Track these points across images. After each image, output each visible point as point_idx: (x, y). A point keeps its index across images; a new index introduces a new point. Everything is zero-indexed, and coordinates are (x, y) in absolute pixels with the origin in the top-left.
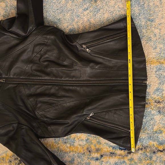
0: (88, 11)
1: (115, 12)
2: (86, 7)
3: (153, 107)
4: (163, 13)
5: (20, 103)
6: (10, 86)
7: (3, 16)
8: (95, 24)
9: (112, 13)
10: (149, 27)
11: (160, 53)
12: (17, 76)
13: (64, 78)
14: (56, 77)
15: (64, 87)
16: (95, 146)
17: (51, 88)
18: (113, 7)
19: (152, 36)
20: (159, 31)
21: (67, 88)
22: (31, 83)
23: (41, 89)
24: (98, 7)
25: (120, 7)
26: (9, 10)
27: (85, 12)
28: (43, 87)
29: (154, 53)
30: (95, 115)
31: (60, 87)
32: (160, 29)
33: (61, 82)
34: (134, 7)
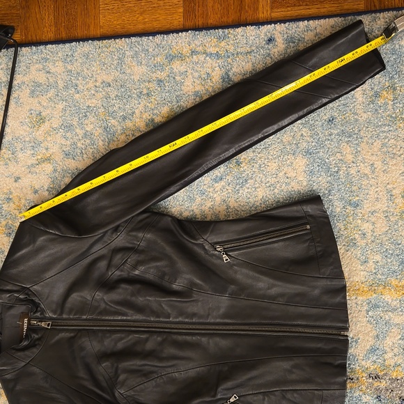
0: (223, 183)
1: (279, 185)
2: (219, 175)
3: (364, 388)
4: (377, 189)
5: (82, 373)
7: (47, 190)
8: (239, 209)
9: (272, 188)
10: (351, 218)
11: (375, 273)
12: (75, 315)
13: (174, 318)
15: (175, 337)
17: (147, 340)
18: (275, 176)
19: (357, 236)
20: (371, 227)
21: (180, 338)
22: (105, 328)
23: (125, 341)
24: (243, 175)
25: (289, 176)
26: (59, 178)
27: (216, 185)
28: (130, 337)
29: (362, 273)
30: (242, 399)
31: (165, 337)
32: (374, 223)
33: (168, 326)
34: (318, 177)
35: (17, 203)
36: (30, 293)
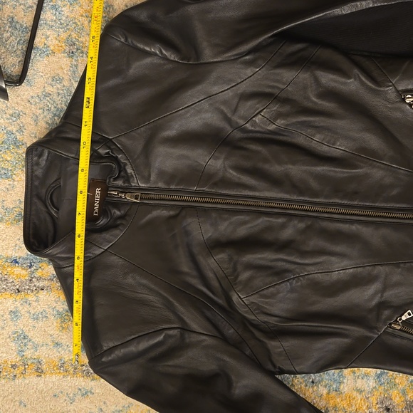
6: (155, 213)
14: (301, 193)
16: (404, 393)
23: (249, 225)
31: (309, 223)
35: (85, 7)
36: (113, 147)
